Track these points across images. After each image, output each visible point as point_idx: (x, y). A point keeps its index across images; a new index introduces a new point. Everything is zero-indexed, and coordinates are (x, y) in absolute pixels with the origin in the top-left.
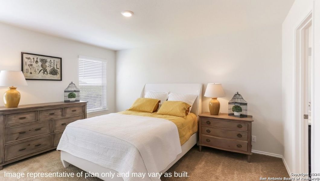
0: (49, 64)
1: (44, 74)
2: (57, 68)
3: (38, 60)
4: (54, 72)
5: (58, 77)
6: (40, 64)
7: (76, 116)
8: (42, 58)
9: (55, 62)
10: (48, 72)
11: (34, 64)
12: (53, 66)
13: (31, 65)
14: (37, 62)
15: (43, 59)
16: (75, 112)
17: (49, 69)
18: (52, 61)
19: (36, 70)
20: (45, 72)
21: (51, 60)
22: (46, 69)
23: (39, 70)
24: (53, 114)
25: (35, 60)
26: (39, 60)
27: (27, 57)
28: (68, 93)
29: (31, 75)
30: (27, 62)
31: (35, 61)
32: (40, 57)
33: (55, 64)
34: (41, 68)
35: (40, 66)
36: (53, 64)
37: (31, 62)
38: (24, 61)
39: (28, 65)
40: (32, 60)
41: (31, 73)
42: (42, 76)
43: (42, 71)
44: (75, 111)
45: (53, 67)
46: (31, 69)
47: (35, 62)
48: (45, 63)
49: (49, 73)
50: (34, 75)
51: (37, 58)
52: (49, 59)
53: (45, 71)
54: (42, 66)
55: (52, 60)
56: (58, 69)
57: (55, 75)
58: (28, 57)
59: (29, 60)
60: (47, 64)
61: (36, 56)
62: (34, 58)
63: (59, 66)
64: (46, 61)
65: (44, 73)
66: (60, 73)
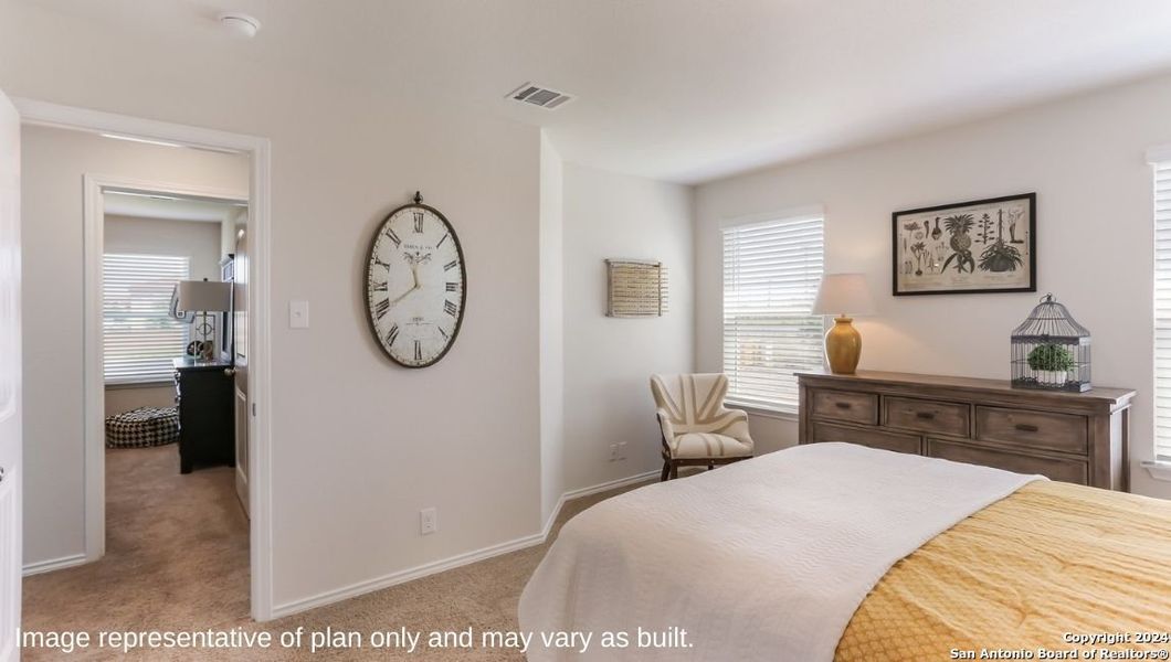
0: (982, 231)
1: (959, 271)
2: (1013, 241)
3: (940, 223)
4: (1000, 259)
5: (1018, 276)
6: (946, 236)
7: (1034, 453)
8: (953, 216)
9: (1005, 217)
10: (977, 263)
11: (929, 243)
12: (996, 235)
13: (920, 246)
14: (937, 232)
15: (957, 217)
16: (1030, 437)
17: (978, 251)
18: (994, 217)
19: (935, 258)
20: (965, 262)
21: (986, 215)
22: (970, 253)
23: (946, 259)
24: (927, 417)
25: (932, 226)
26: (942, 226)
27: (907, 223)
28: (1029, 348)
29: (919, 278)
30: (908, 238)
31: (931, 231)
32: (944, 215)
33: (1006, 226)
34: (952, 252)
35: (947, 244)
36: (994, 228)
37: (919, 236)
38: (899, 237)
39: (912, 248)
40: (924, 230)
41: (919, 273)
42: (954, 280)
43: (955, 262)
44: (1032, 429)
45: (994, 242)
46: (919, 259)
47: (930, 234)
48: (964, 232)
49: (981, 266)
50: (928, 277)
51: (937, 219)
52: (977, 214)
53: (964, 257)
54: (954, 243)
55: (992, 211)
56: (1021, 242)
57: (1004, 270)
58: (912, 222)
59: (914, 232)
60: (973, 233)
61: (933, 213)
62: (927, 223)
63: (1022, 232)
64: (968, 223)
65: (960, 267)
66: (1026, 259)
